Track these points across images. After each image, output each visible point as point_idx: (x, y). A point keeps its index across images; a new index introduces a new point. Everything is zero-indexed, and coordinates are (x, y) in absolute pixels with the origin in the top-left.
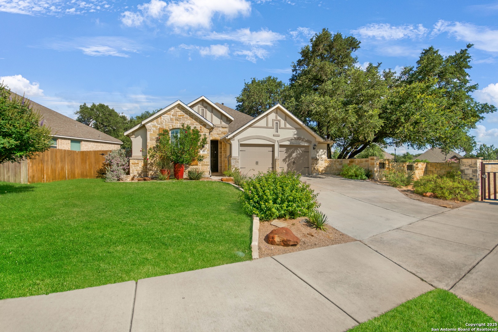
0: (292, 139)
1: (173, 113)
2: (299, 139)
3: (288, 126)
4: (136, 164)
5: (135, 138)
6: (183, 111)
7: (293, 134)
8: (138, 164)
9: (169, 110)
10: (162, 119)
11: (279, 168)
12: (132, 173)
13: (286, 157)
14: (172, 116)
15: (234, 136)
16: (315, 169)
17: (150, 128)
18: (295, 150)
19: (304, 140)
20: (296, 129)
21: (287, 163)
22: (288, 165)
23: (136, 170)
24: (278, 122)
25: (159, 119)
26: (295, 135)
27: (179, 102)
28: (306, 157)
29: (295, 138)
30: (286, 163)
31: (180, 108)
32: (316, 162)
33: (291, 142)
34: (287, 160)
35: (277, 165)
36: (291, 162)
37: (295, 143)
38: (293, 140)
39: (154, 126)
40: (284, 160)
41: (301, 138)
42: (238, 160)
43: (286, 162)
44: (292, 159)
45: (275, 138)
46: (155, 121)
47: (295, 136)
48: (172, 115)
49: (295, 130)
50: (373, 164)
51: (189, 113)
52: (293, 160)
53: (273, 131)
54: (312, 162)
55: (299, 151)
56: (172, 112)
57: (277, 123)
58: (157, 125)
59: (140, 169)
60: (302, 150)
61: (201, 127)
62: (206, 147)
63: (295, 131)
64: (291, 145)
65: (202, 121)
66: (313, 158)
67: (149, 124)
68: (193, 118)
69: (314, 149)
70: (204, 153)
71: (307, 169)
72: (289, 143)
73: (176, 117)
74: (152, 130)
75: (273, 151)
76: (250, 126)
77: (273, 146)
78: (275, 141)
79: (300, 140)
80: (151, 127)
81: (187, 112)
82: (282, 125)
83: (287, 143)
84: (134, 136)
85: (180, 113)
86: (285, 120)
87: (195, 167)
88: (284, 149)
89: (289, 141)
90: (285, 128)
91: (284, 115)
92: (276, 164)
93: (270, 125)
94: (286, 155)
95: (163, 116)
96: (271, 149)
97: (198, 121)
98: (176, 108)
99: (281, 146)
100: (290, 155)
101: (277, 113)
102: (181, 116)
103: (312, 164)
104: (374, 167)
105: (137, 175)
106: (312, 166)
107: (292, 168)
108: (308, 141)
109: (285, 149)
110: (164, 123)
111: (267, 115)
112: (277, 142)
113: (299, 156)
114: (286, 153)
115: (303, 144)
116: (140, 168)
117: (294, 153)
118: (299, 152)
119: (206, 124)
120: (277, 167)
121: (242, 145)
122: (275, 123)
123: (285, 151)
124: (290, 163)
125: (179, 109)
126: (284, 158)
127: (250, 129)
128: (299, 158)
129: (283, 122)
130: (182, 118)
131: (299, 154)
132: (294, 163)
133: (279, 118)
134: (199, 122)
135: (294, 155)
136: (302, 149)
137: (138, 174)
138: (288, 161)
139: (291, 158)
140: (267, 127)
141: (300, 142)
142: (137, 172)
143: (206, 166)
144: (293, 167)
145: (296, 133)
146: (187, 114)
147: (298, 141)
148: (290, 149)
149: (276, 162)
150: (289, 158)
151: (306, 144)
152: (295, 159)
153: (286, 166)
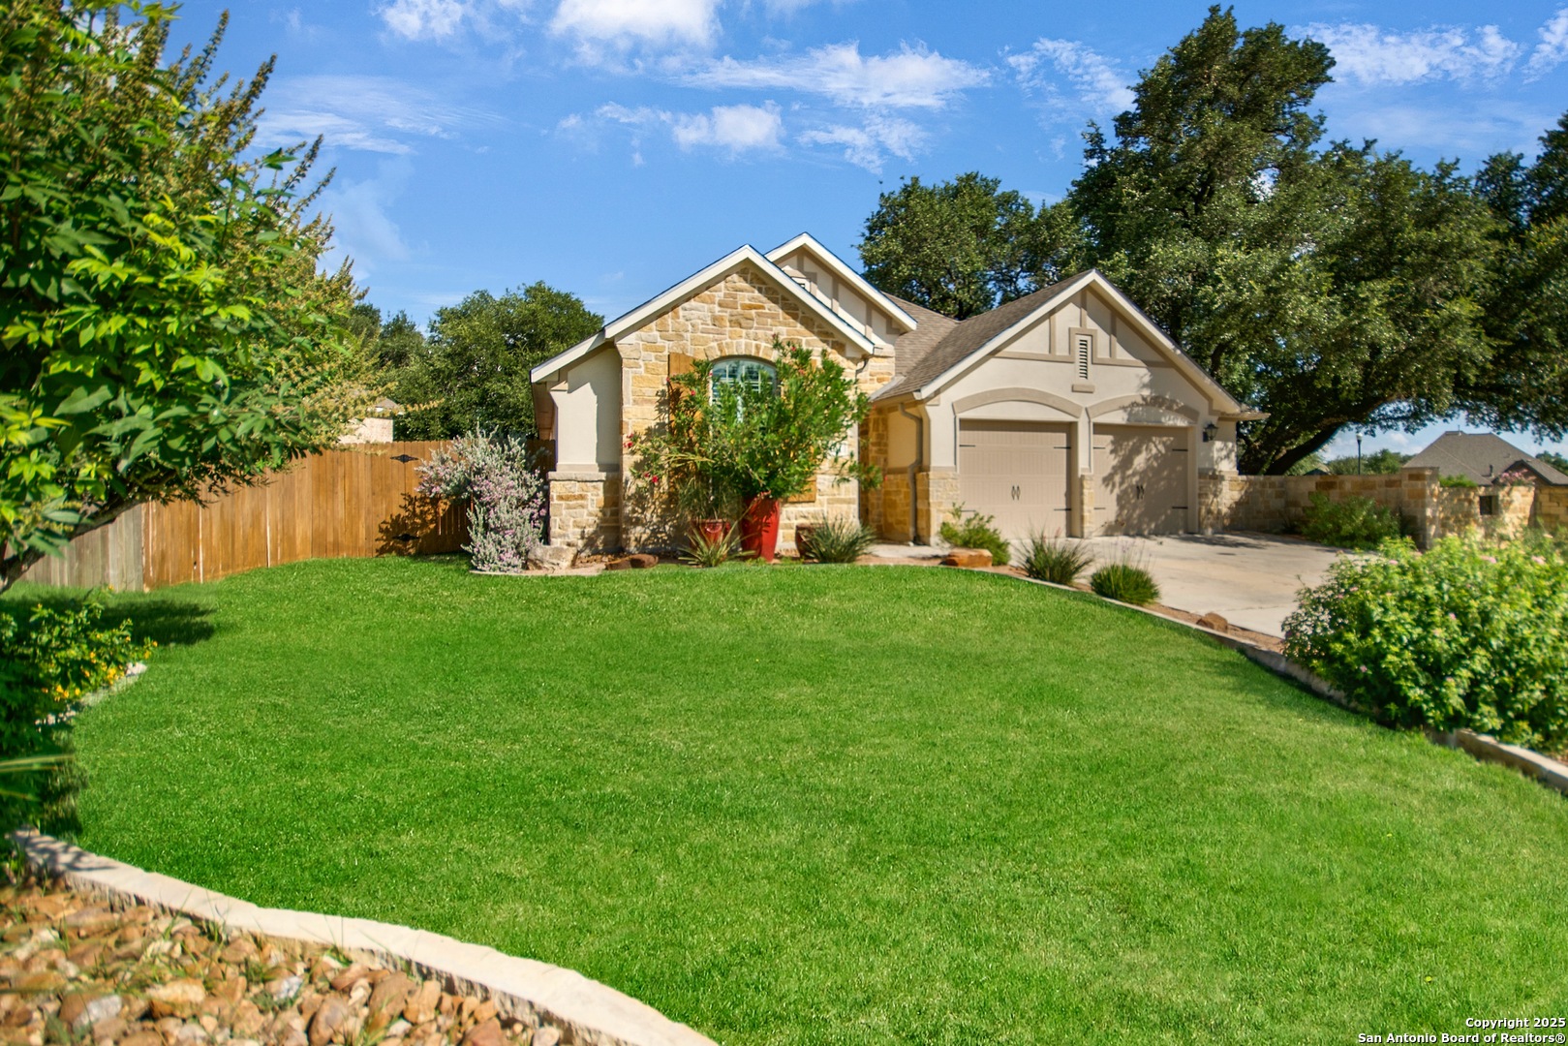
0: (1134, 404)
1: (721, 294)
2: (1156, 401)
3: (1122, 354)
4: (576, 498)
5: (570, 392)
6: (760, 290)
7: (1136, 383)
8: (582, 497)
9: (708, 286)
10: (682, 320)
11: (1093, 511)
12: (560, 535)
13: (1113, 467)
14: (717, 308)
15: (937, 392)
16: (1211, 512)
17: (635, 355)
18: (1141, 443)
19: (1176, 407)
20: (1149, 364)
21: (1117, 491)
22: (1119, 499)
23: (577, 524)
24: (1088, 338)
25: (669, 317)
26: (1145, 386)
27: (746, 253)
28: (1179, 468)
29: (1144, 399)
30: (1112, 491)
31: (749, 277)
33: (1130, 414)
34: (1117, 478)
35: (1086, 500)
36: (1131, 486)
37: (1146, 418)
38: (1138, 405)
39: (651, 347)
40: (1107, 480)
41: (1164, 399)
42: (953, 482)
43: (1114, 486)
44: (1134, 474)
45: (1076, 399)
46: (653, 325)
47: (1146, 393)
48: (720, 305)
49: (1145, 370)
50: (1421, 495)
51: (784, 299)
52: (1137, 478)
53: (1071, 372)
54: (1202, 489)
55: (1157, 447)
56: (720, 291)
57: (1084, 343)
58: (660, 342)
59: (592, 519)
60: (1164, 443)
61: (825, 351)
63: (1143, 374)
64: (1133, 423)
65: (831, 331)
66: (1203, 474)
67: (632, 338)
68: (795, 317)
71: (1181, 512)
72: (1126, 416)
73: (735, 312)
74: (641, 363)
75: (1071, 448)
76: (993, 354)
77: (1070, 429)
78: (1079, 408)
79: (1160, 406)
80: (638, 350)
81: (775, 292)
82: (1103, 353)
83: (1119, 418)
84: (564, 385)
85: (750, 295)
86: (1112, 330)
87: (803, 508)
88: (1106, 440)
89: (1124, 408)
90: (1112, 363)
91: (1107, 313)
92: (1082, 494)
93: (1061, 350)
94: (1113, 461)
95: (686, 305)
96: (1061, 438)
98: (735, 277)
99: (1099, 429)
100: (1126, 463)
101: (1083, 305)
102: (751, 307)
103: (1199, 495)
104: (1424, 507)
105: (580, 544)
106: (1200, 504)
107: (1134, 510)
108: (1188, 412)
109: (1111, 438)
110: (688, 335)
111: (1053, 312)
112: (1083, 414)
113: (1156, 464)
114: (1112, 452)
115: (1171, 423)
116: (590, 514)
117: (1138, 452)
118: (1154, 451)
119: (842, 340)
120: (1086, 507)
121: (967, 425)
122: (1078, 343)
123: (1110, 447)
124: (1125, 492)
125: (746, 280)
126: (1108, 471)
127: (995, 363)
128: (1157, 471)
129: (1103, 338)
130: (758, 315)
131: (1156, 457)
132: (1139, 489)
133: (1091, 324)
135: (1140, 462)
136: (1165, 439)
137: (582, 537)
138: (1121, 484)
139: (1130, 472)
140: (1051, 359)
141: (1163, 415)
142: (578, 529)
143: (844, 505)
144: (1135, 507)
145: (1147, 379)
146: (775, 301)
147: (1153, 410)
148: (1128, 440)
149: (1082, 487)
150: (1123, 473)
151: (1181, 422)
152: (1144, 473)
153: (1115, 503)
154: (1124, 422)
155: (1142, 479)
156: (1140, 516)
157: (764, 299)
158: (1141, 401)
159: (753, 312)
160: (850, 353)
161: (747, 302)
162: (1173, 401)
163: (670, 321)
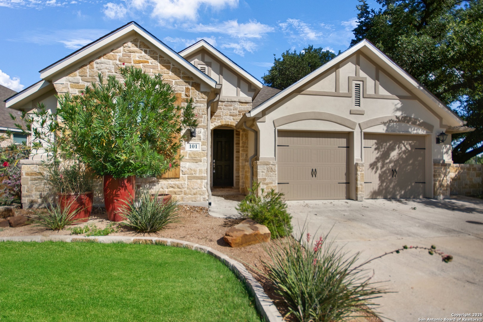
0: (391, 121)
1: (121, 54)
2: (405, 120)
3: (382, 91)
4: (36, 174)
6: (146, 52)
7: (393, 107)
8: (40, 174)
10: (94, 70)
11: (364, 184)
12: (27, 196)
13: (377, 158)
14: (118, 63)
15: (264, 113)
16: (441, 185)
18: (395, 144)
19: (418, 123)
20: (401, 97)
21: (379, 172)
22: (380, 177)
23: (37, 190)
24: (361, 83)
25: (87, 68)
26: (398, 110)
27: (133, 27)
28: (420, 159)
29: (397, 117)
30: (376, 172)
31: (138, 44)
32: (445, 169)
33: (388, 127)
34: (379, 165)
35: (359, 178)
36: (389, 169)
37: (399, 129)
38: (393, 121)
39: (75, 85)
40: (373, 166)
41: (410, 118)
42: (273, 167)
43: (377, 169)
44: (390, 162)
45: (352, 118)
46: (77, 72)
47: (399, 114)
48: (120, 61)
49: (398, 101)
51: (161, 57)
52: (392, 164)
53: (350, 102)
54: (435, 171)
55: (406, 146)
56: (120, 52)
57: (358, 86)
58: (81, 82)
60: (410, 144)
61: (187, 89)
62: (200, 137)
63: (398, 103)
64: (390, 132)
67: (63, 80)
68: (168, 68)
69: (438, 141)
70: (195, 149)
71: (421, 185)
72: (385, 128)
73: (129, 65)
74: (69, 95)
75: (349, 148)
76: (299, 91)
77: (349, 136)
78: (354, 124)
79: (408, 122)
81: (155, 53)
82: (370, 91)
83: (381, 129)
84: (34, 111)
85: (139, 54)
86: (376, 78)
87: (171, 182)
88: (372, 143)
89: (384, 124)
90: (376, 97)
91: (373, 67)
92: (356, 174)
93: (343, 89)
94: (376, 155)
95: (98, 61)
96: (343, 142)
97: (181, 75)
98: (130, 44)
99: (368, 136)
100: (385, 155)
101: (357, 63)
102: (140, 62)
103: (435, 176)
105: (40, 201)
107: (390, 183)
108: (424, 125)
109: (375, 141)
111: (337, 66)
112: (358, 126)
113: (404, 156)
114: (376, 149)
115: (415, 132)
116: (45, 183)
117: (393, 149)
118: (403, 149)
119: (199, 82)
120: (359, 182)
121: (282, 133)
122: (354, 85)
123: (375, 146)
124: (384, 172)
125: (136, 46)
126: (373, 160)
127: (299, 98)
128: (405, 161)
129: (370, 83)
130: (144, 67)
131: (405, 152)
132: (393, 171)
133: (362, 74)
134: (183, 78)
135: (394, 154)
136: (410, 142)
137: (41, 197)
138: (382, 168)
139: (388, 161)
140: (336, 94)
141: (409, 127)
142: (38, 193)
143: (199, 181)
144: (391, 181)
145: (399, 106)
146: (155, 59)
147: (403, 124)
148: (386, 142)
149: (356, 170)
150: (383, 161)
151: (421, 132)
152: (396, 162)
153: (378, 179)
154: (384, 132)
155: (395, 165)
156: (394, 187)
157: (147, 57)
158: (395, 119)
159: (141, 65)
160: (203, 89)
161: (137, 59)
162: (416, 119)
163: (88, 70)
